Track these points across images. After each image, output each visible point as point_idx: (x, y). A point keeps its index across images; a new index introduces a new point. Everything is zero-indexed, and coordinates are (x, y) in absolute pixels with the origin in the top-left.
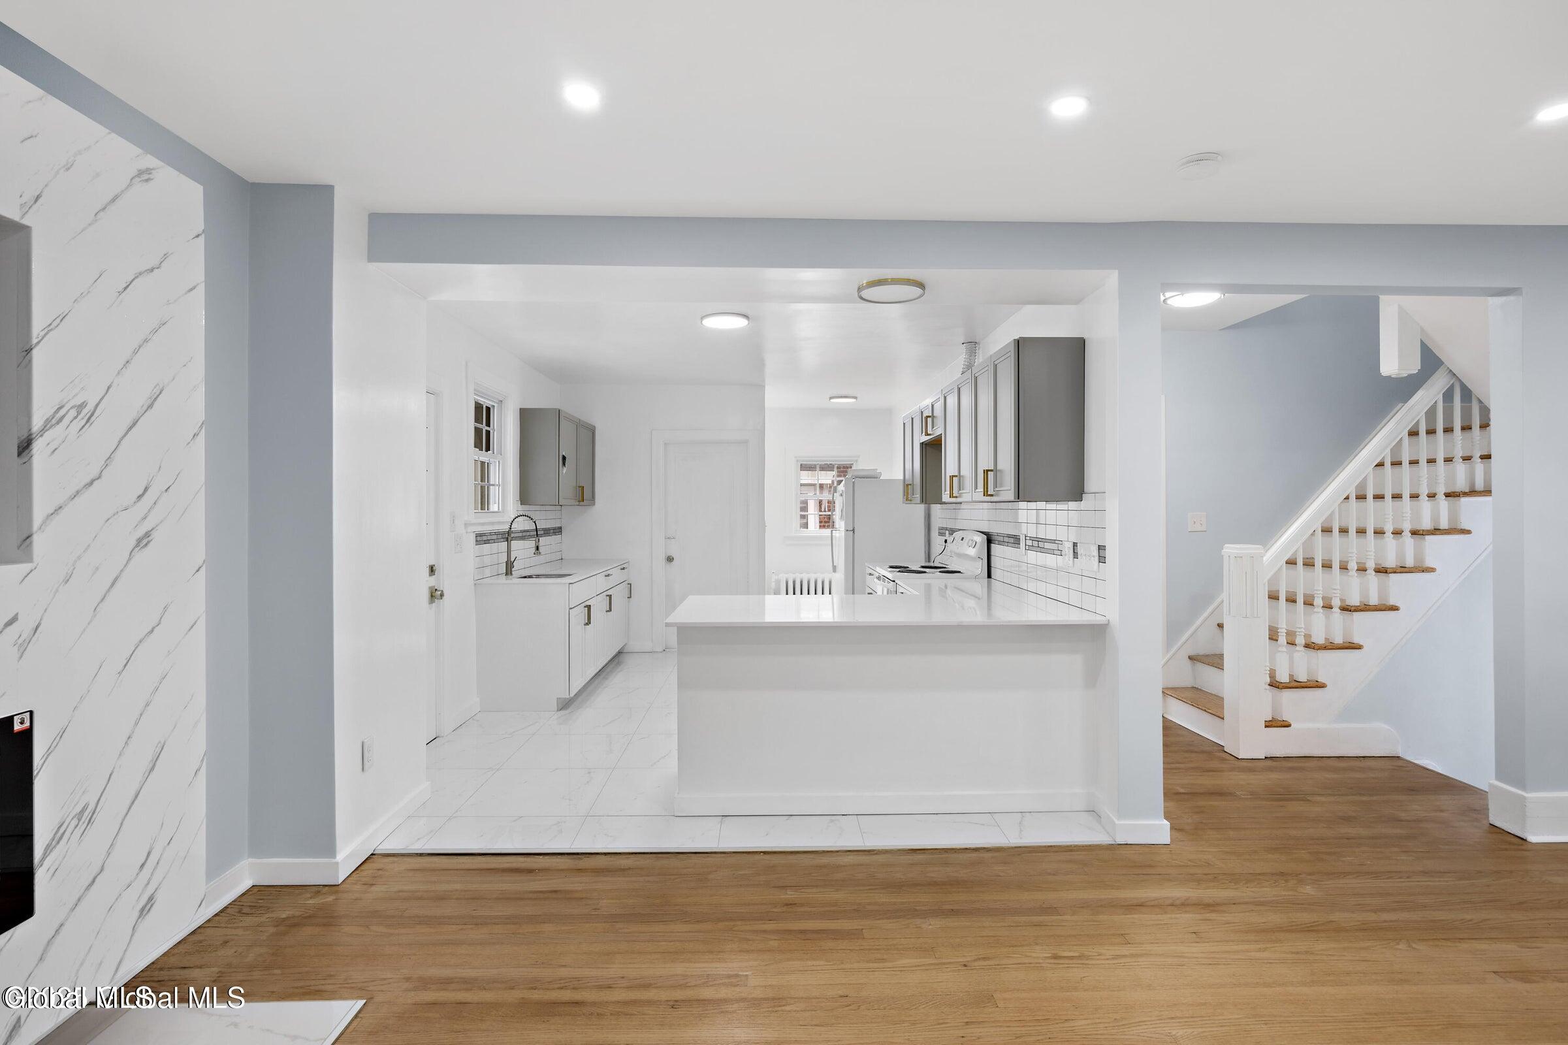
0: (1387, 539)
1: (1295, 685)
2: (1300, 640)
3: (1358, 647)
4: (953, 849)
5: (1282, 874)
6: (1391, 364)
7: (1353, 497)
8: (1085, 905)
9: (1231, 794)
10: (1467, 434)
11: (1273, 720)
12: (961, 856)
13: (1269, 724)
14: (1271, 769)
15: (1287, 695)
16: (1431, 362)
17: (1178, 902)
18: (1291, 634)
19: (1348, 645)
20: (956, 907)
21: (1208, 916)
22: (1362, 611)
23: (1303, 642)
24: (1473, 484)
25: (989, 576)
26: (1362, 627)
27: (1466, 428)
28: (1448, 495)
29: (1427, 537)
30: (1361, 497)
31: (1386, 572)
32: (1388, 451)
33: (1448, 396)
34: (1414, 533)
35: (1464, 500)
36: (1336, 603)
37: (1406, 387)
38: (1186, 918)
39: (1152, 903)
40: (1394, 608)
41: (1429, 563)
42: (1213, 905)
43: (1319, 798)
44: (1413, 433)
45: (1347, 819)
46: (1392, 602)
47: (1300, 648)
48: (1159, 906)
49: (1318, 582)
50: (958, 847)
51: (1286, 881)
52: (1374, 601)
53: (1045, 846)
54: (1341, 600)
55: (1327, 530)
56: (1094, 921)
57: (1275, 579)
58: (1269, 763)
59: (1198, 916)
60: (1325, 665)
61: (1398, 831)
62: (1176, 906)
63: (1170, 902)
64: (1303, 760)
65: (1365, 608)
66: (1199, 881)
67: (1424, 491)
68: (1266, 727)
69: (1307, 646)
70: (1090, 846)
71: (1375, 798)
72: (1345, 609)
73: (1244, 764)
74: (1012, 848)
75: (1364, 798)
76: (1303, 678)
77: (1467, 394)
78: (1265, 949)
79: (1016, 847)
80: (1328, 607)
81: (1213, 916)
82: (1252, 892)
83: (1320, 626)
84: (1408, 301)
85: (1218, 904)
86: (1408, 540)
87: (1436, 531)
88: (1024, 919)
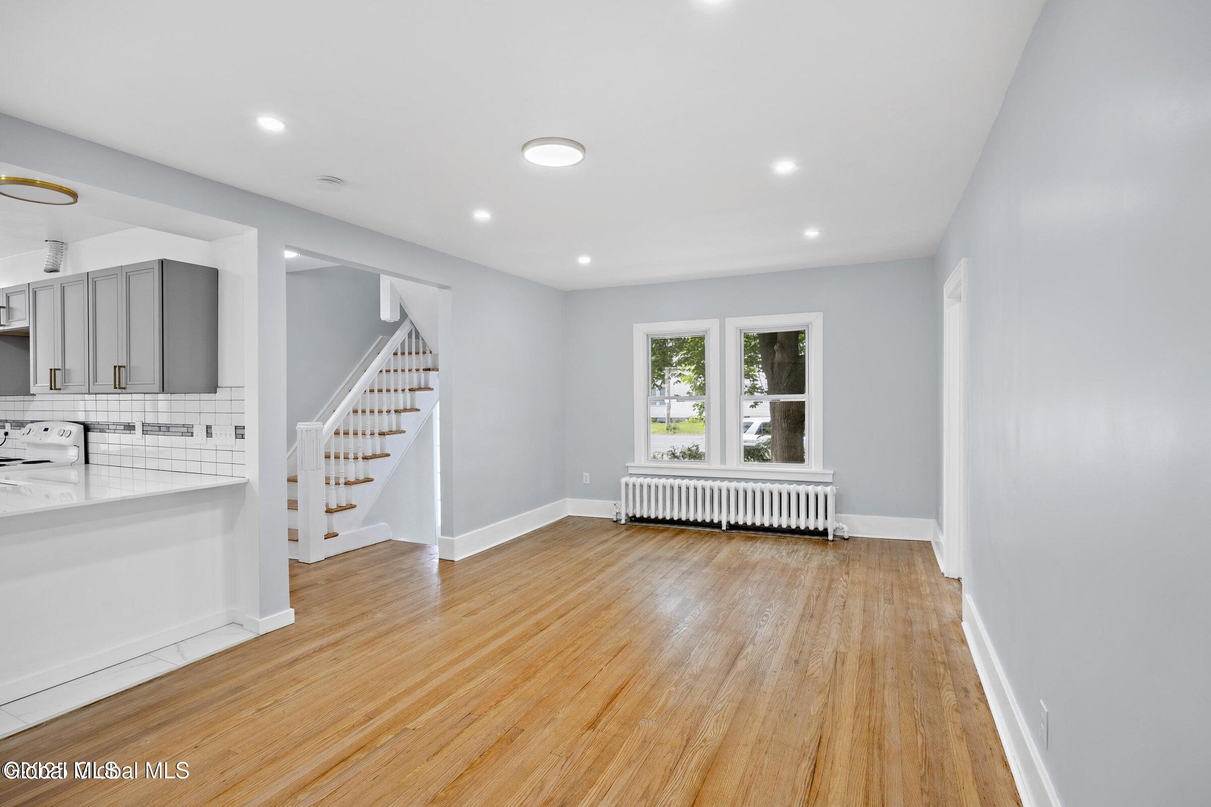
0: (383, 416)
1: (340, 509)
2: (342, 481)
3: (372, 480)
4: (127, 690)
5: (363, 614)
6: (387, 314)
7: (368, 391)
8: (260, 677)
9: (315, 584)
10: (417, 356)
11: (328, 534)
12: (139, 691)
13: (327, 537)
14: (331, 564)
15: (336, 516)
16: (404, 315)
17: (317, 649)
18: (337, 479)
19: (366, 480)
20: (161, 721)
21: (337, 648)
22: (373, 458)
23: (344, 482)
24: (419, 384)
25: (87, 461)
26: (374, 468)
27: (417, 353)
28: (410, 390)
29: (402, 414)
30: (372, 391)
31: (384, 435)
32: (384, 365)
33: (410, 335)
34: (396, 411)
35: (417, 393)
36: (360, 455)
37: (392, 328)
38: (326, 654)
39: (302, 656)
40: (388, 455)
41: (403, 428)
42: (337, 643)
43: (362, 572)
44: (396, 354)
45: (380, 577)
46: (387, 452)
47: (342, 485)
48: (308, 655)
49: (350, 445)
50: (132, 686)
51: (367, 616)
52: (378, 452)
53: (208, 657)
54: (363, 454)
55: (355, 411)
56: (272, 681)
57: (328, 445)
58: (328, 561)
59: (333, 651)
60: (356, 494)
61: (406, 574)
62: (317, 651)
63: (312, 652)
64: (346, 554)
65: (374, 456)
66: (323, 634)
67: (400, 388)
68: (325, 539)
69: (346, 484)
70: (242, 644)
71: (389, 563)
72: (365, 458)
73: (314, 566)
74: (181, 668)
75: (384, 564)
76: (344, 504)
77: (417, 335)
78: (373, 650)
79: (184, 667)
80: (356, 458)
81: (340, 647)
82: (353, 627)
83: (353, 470)
84: (395, 280)
85: (340, 640)
86: (393, 415)
87: (405, 410)
88: (222, 702)
